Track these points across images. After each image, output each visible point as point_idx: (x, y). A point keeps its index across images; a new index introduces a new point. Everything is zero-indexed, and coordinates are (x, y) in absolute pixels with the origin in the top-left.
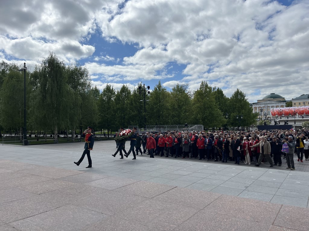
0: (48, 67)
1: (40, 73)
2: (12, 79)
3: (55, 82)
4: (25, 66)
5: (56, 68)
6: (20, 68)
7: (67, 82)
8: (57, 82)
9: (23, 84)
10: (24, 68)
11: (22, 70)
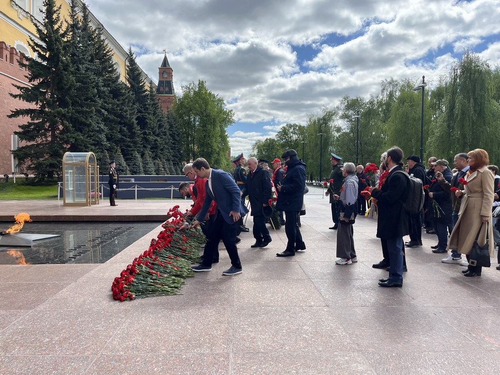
0: (461, 76)
1: (446, 88)
2: (403, 104)
3: (472, 100)
4: (424, 80)
5: (474, 74)
6: (416, 86)
7: (494, 98)
8: (475, 100)
9: (419, 109)
10: (422, 85)
11: (418, 89)
